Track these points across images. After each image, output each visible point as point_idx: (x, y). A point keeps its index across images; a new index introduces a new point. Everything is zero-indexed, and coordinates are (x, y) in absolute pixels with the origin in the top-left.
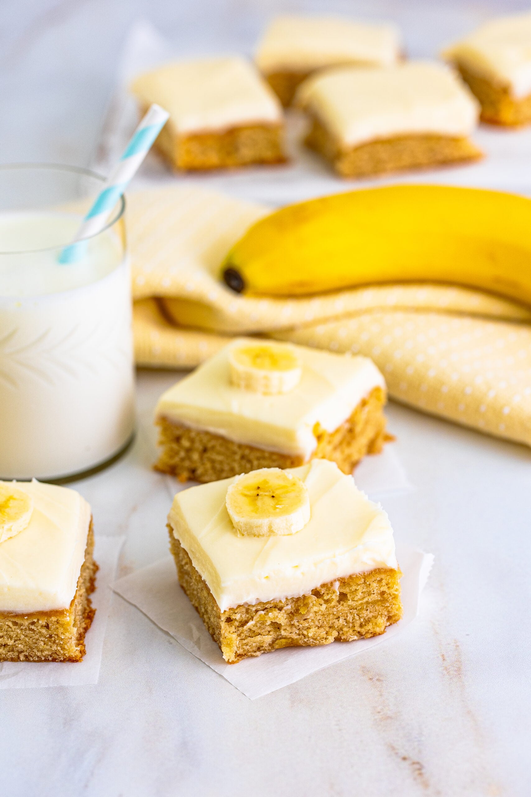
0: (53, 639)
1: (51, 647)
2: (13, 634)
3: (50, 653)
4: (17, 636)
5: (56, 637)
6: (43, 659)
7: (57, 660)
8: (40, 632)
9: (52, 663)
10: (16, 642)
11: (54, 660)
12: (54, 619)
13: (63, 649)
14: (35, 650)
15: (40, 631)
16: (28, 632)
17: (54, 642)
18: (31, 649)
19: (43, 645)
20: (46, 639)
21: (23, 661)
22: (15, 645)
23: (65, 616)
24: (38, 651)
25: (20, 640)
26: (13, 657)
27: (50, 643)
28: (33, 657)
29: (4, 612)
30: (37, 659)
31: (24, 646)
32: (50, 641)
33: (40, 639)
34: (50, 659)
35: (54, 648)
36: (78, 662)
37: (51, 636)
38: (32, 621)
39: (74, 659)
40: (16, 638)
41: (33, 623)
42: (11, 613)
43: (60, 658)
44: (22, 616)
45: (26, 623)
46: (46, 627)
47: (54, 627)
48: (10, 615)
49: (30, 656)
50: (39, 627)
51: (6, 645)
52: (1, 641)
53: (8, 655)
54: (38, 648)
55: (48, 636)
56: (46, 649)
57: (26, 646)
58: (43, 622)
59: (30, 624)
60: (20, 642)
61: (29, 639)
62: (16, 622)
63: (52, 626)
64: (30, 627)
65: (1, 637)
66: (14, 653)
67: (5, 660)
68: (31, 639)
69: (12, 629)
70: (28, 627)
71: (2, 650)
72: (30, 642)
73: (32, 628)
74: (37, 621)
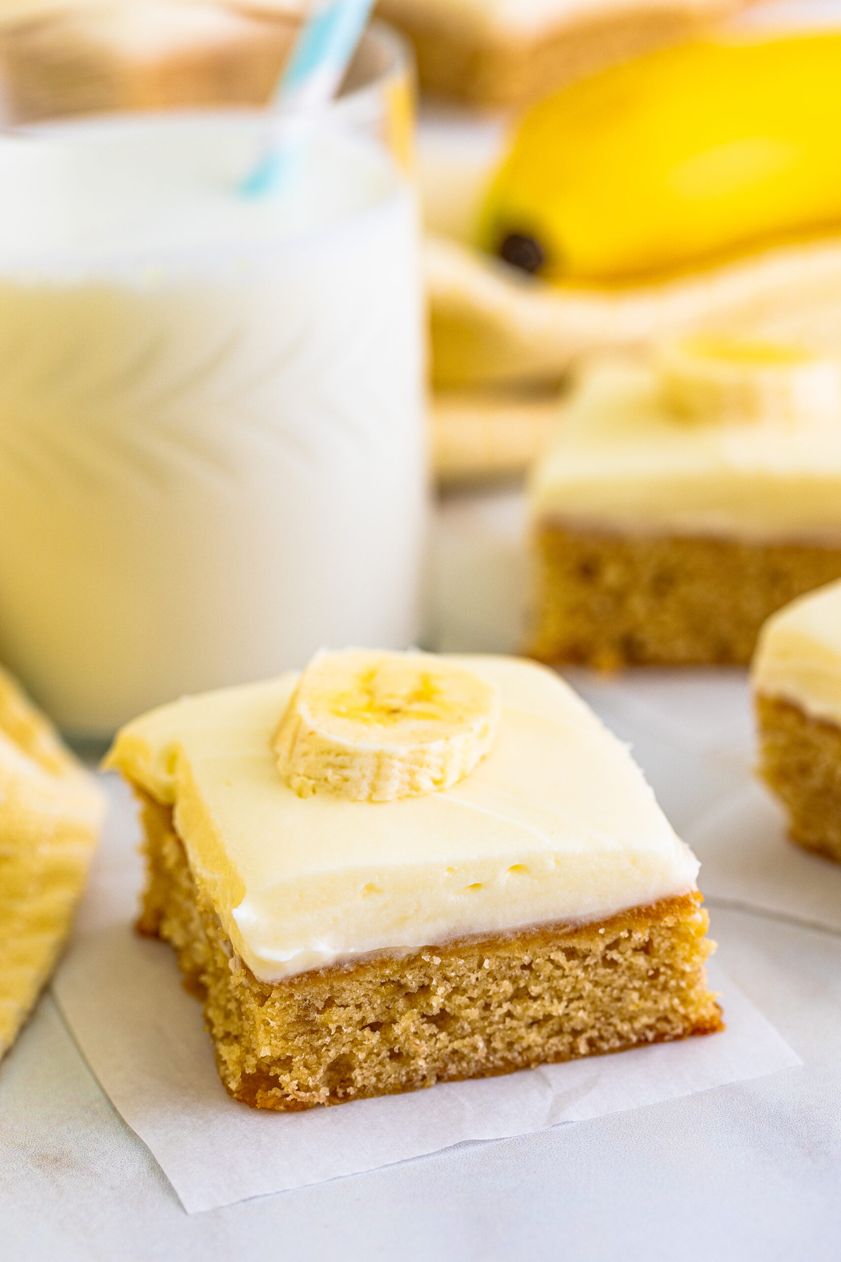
0: (662, 979)
1: (656, 1002)
2: (565, 983)
3: (651, 1021)
4: (574, 988)
5: (669, 972)
6: (634, 1038)
7: (667, 1038)
8: (630, 968)
9: (653, 1048)
10: (572, 1006)
11: (660, 1038)
12: (669, 921)
13: (684, 1002)
14: (615, 1020)
15: (631, 963)
16: (601, 971)
17: (665, 988)
18: (606, 1017)
19: (636, 1000)
20: (646, 983)
21: (585, 1056)
22: (567, 1015)
23: (692, 908)
24: (622, 1021)
25: (580, 998)
26: (561, 1048)
27: (654, 993)
28: (608, 1041)
29: (546, 927)
30: (618, 1044)
31: (590, 1013)
32: (653, 986)
33: (630, 986)
34: (650, 1035)
35: (665, 1002)
36: (716, 1033)
37: (656, 974)
38: (615, 938)
39: (708, 1026)
40: (572, 996)
41: (614, 945)
42: (565, 926)
43: (674, 1029)
44: (589, 929)
45: (599, 946)
46: (646, 949)
47: (666, 945)
48: (561, 932)
49: (601, 1038)
50: (629, 953)
51: (548, 1017)
52: (535, 1009)
53: (549, 1045)
54: (624, 1011)
55: (651, 973)
56: (643, 1011)
57: (595, 1011)
58: (640, 936)
59: (609, 947)
60: (581, 1003)
61: (603, 992)
62: (574, 948)
63: (662, 944)
64: (609, 957)
65: (535, 999)
66: (563, 1037)
67: (542, 1061)
68: (609, 989)
69: (564, 969)
70: (604, 958)
71: (533, 1037)
72: (606, 999)
73: (612, 960)
74: (627, 935)
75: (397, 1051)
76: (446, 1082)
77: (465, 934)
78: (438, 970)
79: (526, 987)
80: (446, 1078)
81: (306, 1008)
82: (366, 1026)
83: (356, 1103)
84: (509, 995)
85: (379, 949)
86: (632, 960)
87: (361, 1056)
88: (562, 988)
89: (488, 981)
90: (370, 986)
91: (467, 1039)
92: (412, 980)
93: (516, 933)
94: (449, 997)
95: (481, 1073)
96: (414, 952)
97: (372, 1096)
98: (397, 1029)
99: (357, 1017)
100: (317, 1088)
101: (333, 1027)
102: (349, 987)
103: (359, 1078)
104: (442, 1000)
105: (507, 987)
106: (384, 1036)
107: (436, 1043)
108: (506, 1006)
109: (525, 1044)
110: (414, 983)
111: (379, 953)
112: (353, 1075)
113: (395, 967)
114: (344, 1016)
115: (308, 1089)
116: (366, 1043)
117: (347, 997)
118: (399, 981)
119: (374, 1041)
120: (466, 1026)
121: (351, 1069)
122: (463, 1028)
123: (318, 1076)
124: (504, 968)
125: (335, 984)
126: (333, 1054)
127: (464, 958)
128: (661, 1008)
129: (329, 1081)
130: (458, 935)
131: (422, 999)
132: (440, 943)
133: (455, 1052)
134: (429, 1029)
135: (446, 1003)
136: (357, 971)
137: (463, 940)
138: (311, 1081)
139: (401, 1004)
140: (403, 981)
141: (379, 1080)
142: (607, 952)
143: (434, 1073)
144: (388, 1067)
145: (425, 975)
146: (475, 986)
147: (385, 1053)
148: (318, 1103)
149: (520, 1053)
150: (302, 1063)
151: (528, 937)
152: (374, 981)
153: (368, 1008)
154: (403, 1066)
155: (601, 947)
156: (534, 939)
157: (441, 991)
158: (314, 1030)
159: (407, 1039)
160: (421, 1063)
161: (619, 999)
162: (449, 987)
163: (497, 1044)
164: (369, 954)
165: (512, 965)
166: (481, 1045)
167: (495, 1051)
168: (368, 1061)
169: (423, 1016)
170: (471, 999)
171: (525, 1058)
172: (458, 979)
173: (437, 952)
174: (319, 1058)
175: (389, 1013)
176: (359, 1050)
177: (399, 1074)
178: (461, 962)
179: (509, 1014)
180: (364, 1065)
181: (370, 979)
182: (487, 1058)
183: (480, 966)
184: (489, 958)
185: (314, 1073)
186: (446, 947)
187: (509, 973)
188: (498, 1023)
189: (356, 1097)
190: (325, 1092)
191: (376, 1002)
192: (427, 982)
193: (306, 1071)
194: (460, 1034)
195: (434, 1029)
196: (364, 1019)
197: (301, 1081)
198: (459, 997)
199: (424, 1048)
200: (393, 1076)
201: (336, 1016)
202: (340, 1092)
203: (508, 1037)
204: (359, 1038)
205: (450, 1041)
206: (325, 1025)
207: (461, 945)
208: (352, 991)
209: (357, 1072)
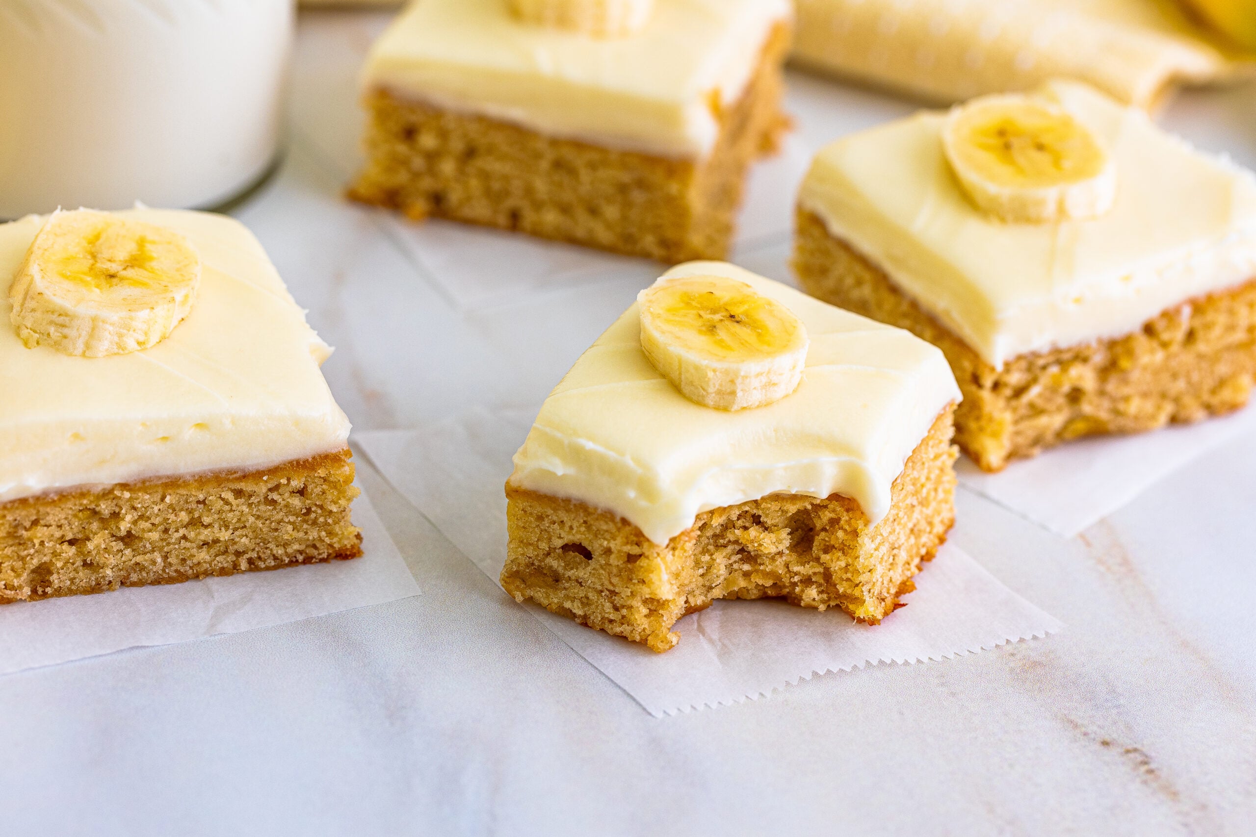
0: (313, 516)
1: (306, 533)
2: (232, 516)
3: (302, 547)
4: (239, 520)
5: (319, 511)
6: (287, 560)
7: (314, 560)
8: (286, 506)
9: (302, 568)
10: (237, 533)
11: (308, 560)
12: (322, 472)
13: (330, 534)
14: (272, 546)
15: (287, 503)
16: (262, 507)
17: (315, 523)
18: (264, 543)
19: (291, 532)
20: (299, 519)
21: (244, 572)
22: (233, 540)
24: (277, 546)
25: (245, 527)
26: (225, 565)
27: (305, 526)
28: (265, 561)
29: (220, 472)
30: (273, 563)
31: (251, 539)
32: (305, 521)
33: (287, 520)
34: (300, 558)
35: (313, 534)
36: (355, 559)
37: (309, 511)
38: (276, 483)
39: (348, 553)
40: (237, 525)
41: (277, 488)
42: (235, 473)
43: (319, 554)
44: (257, 475)
45: (263, 489)
46: (302, 492)
47: (318, 490)
48: (231, 477)
49: (259, 558)
50: (287, 495)
51: (216, 541)
52: (206, 534)
53: (216, 562)
54: (280, 539)
55: (304, 511)
56: (296, 540)
57: (256, 538)
58: (297, 483)
59: (270, 490)
60: (244, 532)
61: (263, 524)
62: (242, 489)
63: (315, 490)
64: (270, 498)
65: (206, 527)
66: (228, 556)
67: (208, 574)
68: (268, 522)
69: (232, 505)
70: (266, 498)
71: (203, 555)
72: (265, 530)
73: (273, 499)
74: (286, 482)
75: (89, 562)
76: (128, 586)
77: (151, 475)
78: (127, 502)
79: (200, 517)
80: (129, 584)
81: (16, 526)
82: (65, 541)
83: (52, 600)
84: (185, 523)
85: (80, 484)
86: (289, 500)
87: (59, 564)
88: (229, 520)
89: (168, 511)
90: (70, 512)
91: (148, 555)
92: (105, 508)
93: (194, 476)
94: (135, 522)
95: (158, 581)
96: (109, 487)
97: (66, 595)
98: (90, 546)
99: (58, 534)
100: (20, 587)
101: (37, 542)
102: (52, 512)
103: (56, 581)
104: (130, 525)
105: (184, 516)
106: (79, 550)
107: (122, 557)
108: (182, 532)
109: (195, 561)
110: (106, 511)
111: (79, 487)
112: (51, 579)
113: (92, 498)
114: (46, 534)
115: (13, 588)
116: (64, 555)
117: (50, 519)
118: (94, 509)
119: (70, 554)
120: (148, 545)
121: (50, 573)
122: (145, 546)
123: (22, 579)
124: (182, 502)
125: (41, 509)
126: (35, 562)
127: (150, 494)
128: (311, 538)
129: (31, 581)
130: (146, 476)
131: (113, 522)
132: (130, 481)
133: (137, 564)
134: (117, 546)
135: (133, 527)
136: (60, 500)
137: (150, 480)
138: (16, 582)
139: (95, 526)
140: (97, 509)
141: (72, 583)
142: (269, 493)
143: (119, 580)
144: (81, 574)
145: (116, 505)
146: (157, 515)
147: (79, 563)
148: (21, 599)
149: (191, 568)
150: (10, 567)
151: (204, 480)
152: (74, 508)
153: (68, 528)
154: (93, 573)
155: (264, 490)
156: (208, 481)
157: (129, 518)
158: (22, 543)
159: (98, 553)
160: (109, 572)
161: (276, 530)
162: (136, 515)
163: (172, 560)
164: (71, 487)
165: (189, 501)
166: (159, 560)
167: (170, 564)
168: (65, 569)
169: (113, 536)
170: (153, 524)
171: (195, 571)
172: (143, 509)
173: (127, 488)
174: (24, 564)
175: (85, 532)
176: (57, 560)
177: (90, 579)
178: (147, 497)
179: (184, 537)
180: (61, 571)
181: (71, 506)
182: (164, 570)
183: (163, 499)
184: (170, 495)
185: (18, 576)
186: (135, 485)
187: (186, 506)
188: (174, 544)
189: (52, 596)
190: (27, 591)
191: (74, 524)
192: (117, 510)
193: (13, 574)
194: (143, 551)
195: (121, 545)
196: (63, 536)
197: (8, 582)
198: (143, 523)
199: (112, 560)
200: (84, 581)
201: (41, 532)
202: (40, 592)
203: (182, 555)
204: (58, 551)
205: (134, 556)
206: (30, 540)
207: (147, 484)
208: (55, 515)
209: (55, 576)
